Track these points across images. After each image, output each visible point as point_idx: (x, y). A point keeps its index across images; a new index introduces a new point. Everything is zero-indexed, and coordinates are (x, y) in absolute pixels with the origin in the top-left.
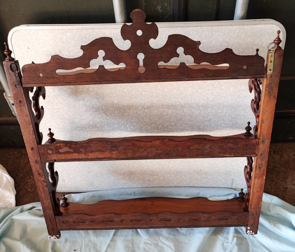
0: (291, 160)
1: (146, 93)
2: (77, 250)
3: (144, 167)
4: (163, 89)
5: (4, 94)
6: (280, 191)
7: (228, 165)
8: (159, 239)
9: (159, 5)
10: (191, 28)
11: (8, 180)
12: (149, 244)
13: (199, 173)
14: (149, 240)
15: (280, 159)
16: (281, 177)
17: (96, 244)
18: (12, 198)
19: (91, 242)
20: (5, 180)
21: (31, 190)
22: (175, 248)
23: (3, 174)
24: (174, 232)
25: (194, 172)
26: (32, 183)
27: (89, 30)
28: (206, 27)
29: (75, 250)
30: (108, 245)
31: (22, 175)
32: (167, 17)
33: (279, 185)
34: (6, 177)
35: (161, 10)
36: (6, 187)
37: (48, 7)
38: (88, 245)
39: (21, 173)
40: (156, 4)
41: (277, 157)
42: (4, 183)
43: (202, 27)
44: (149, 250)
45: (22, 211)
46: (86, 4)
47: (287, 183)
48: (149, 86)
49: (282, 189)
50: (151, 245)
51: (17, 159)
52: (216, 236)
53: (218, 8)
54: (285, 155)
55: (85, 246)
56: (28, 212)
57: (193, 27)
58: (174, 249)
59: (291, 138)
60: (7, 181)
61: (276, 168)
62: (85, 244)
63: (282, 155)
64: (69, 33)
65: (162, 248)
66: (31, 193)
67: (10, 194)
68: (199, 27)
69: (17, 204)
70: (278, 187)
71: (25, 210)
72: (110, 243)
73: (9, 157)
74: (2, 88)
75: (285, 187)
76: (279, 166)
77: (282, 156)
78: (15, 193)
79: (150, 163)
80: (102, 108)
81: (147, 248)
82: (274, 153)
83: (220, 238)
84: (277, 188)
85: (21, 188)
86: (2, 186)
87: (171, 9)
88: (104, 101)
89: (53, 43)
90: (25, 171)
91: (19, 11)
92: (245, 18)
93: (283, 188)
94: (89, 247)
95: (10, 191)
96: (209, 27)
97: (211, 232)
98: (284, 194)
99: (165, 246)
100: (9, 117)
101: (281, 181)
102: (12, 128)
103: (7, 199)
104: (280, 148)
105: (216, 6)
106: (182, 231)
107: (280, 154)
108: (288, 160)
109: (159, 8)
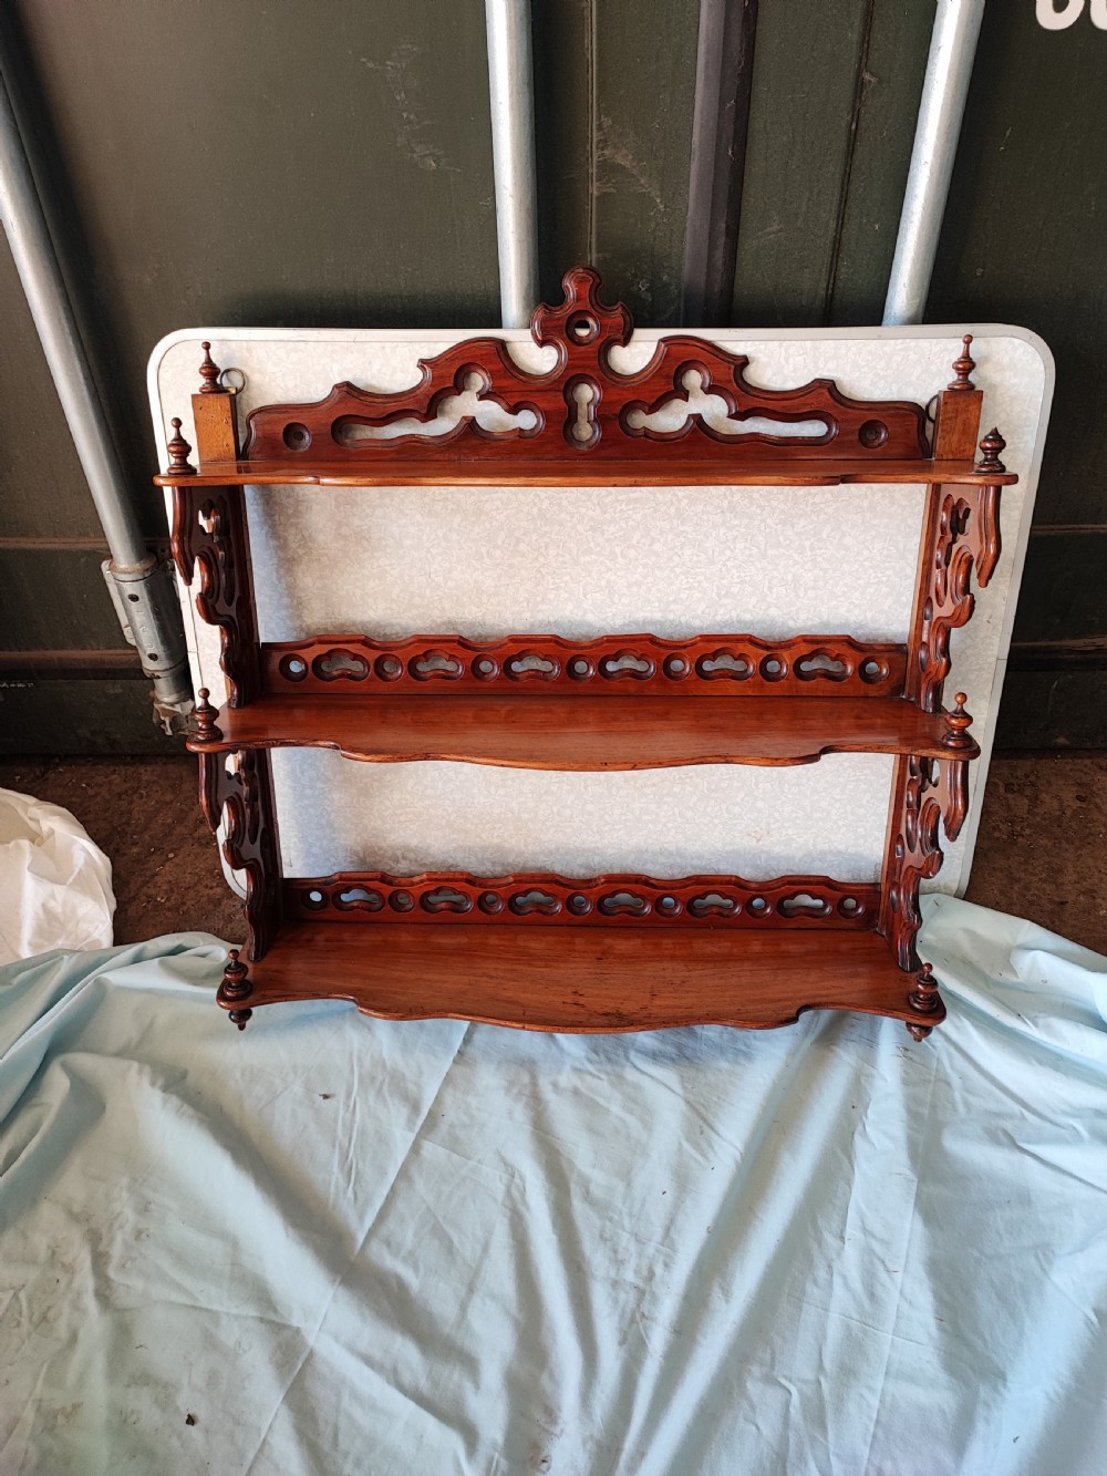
0: (1069, 813)
1: (593, 556)
2: (334, 1095)
3: (571, 817)
4: (650, 545)
5: (105, 566)
6: (1042, 911)
7: (862, 811)
8: (628, 1059)
9: (642, 278)
10: (750, 343)
11: (89, 860)
12: (591, 1074)
13: (761, 843)
14: (590, 1061)
15: (1029, 810)
16: (1041, 868)
17: (403, 1076)
18: (103, 922)
19: (384, 1067)
20: (79, 860)
21: (168, 900)
22: (684, 1088)
23: (73, 839)
24: (680, 1034)
25: (746, 838)
26: (171, 878)
27: (417, 346)
28: (798, 343)
29: (326, 1097)
30: (444, 1075)
31: (135, 850)
32: (667, 316)
33: (1037, 892)
34: (84, 849)
35: (649, 295)
36: (81, 884)
37: (284, 277)
38: (373, 1079)
39: (135, 844)
40: (635, 276)
41: (1021, 804)
42: (77, 871)
43: (785, 344)
44: (591, 1095)
45: (137, 959)
46: (410, 270)
47: (1065, 888)
48: (603, 534)
49: (1049, 907)
50: (599, 1078)
51: (120, 799)
52: (832, 1051)
53: (830, 291)
54: (1044, 797)
55: (361, 1080)
56: (161, 963)
57: (757, 343)
58: (679, 1090)
59: (1061, 740)
60: (86, 862)
61: (1020, 839)
62: (360, 1075)
63: (1037, 797)
64: (352, 353)
65: (637, 1087)
66: (169, 909)
67: (97, 907)
68: (776, 343)
69: (120, 938)
70: (1034, 898)
71: (151, 954)
72: (451, 1069)
73: (91, 792)
74: (104, 545)
75: (1057, 899)
76: (1027, 832)
77: (1035, 801)
78: (114, 906)
79: (592, 802)
80: (443, 609)
81: (583, 1090)
82: (1009, 788)
83: (845, 1060)
84: (1031, 903)
85: (132, 894)
86: (70, 880)
87: (679, 292)
88: (451, 584)
89: (296, 386)
90: (147, 837)
91: (188, 288)
92: (921, 320)
93: (1051, 901)
94: (378, 1084)
95: (96, 898)
96: (808, 343)
97: (812, 1038)
98: (1057, 923)
99: (646, 1082)
100: (110, 648)
101: (1044, 881)
102: (114, 688)
103: (83, 926)
104: (1027, 776)
105: (825, 285)
106: (704, 1033)
107: (1028, 792)
108: (1058, 813)
109: (643, 286)
